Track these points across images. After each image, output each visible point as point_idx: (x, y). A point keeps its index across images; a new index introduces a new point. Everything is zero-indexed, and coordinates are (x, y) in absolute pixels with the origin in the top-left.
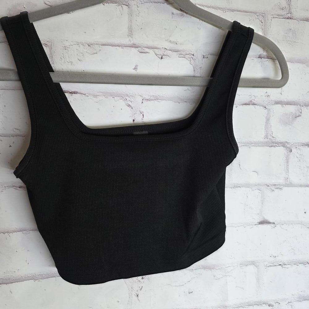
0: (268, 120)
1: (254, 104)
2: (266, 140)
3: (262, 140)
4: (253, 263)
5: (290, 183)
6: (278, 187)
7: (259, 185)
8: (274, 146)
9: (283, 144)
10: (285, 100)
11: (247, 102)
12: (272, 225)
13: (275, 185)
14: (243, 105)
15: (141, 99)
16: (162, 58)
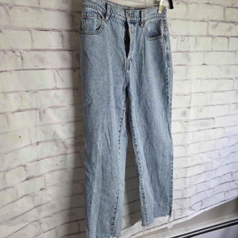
0: (208, 27)
1: (204, 21)
2: (207, 35)
3: (206, 35)
4: (200, 79)
5: (213, 50)
6: (209, 52)
7: (204, 51)
8: (209, 37)
9: (212, 36)
10: (214, 20)
11: (202, 20)
12: (207, 65)
13: (208, 51)
14: (200, 21)
15: (170, 19)
16: (178, 4)
